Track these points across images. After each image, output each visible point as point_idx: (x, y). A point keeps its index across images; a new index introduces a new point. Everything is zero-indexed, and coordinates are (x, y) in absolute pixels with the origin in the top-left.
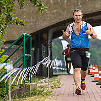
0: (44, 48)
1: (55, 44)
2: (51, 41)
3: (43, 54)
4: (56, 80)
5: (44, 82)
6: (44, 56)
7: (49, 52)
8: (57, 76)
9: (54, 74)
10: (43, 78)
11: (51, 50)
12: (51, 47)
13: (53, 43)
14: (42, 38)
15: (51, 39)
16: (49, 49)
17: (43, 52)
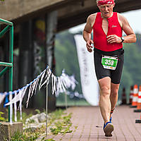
0: (38, 51)
1: (62, 43)
2: (54, 37)
3: (36, 63)
4: (62, 116)
5: (36, 120)
6: (38, 68)
8: (63, 108)
9: (58, 104)
10: (36, 113)
11: (53, 55)
12: (53, 49)
14: (35, 31)
15: (54, 32)
16: (49, 53)
17: (36, 58)
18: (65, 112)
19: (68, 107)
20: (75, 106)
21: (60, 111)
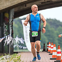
0: (5, 27)
3: (5, 32)
6: (5, 34)
7: (11, 30)
12: (12, 26)
13: (14, 22)
14: (4, 18)
16: (10, 28)
17: (4, 30)
18: (18, 54)
19: (19, 52)
20: (22, 52)
21: (16, 54)
